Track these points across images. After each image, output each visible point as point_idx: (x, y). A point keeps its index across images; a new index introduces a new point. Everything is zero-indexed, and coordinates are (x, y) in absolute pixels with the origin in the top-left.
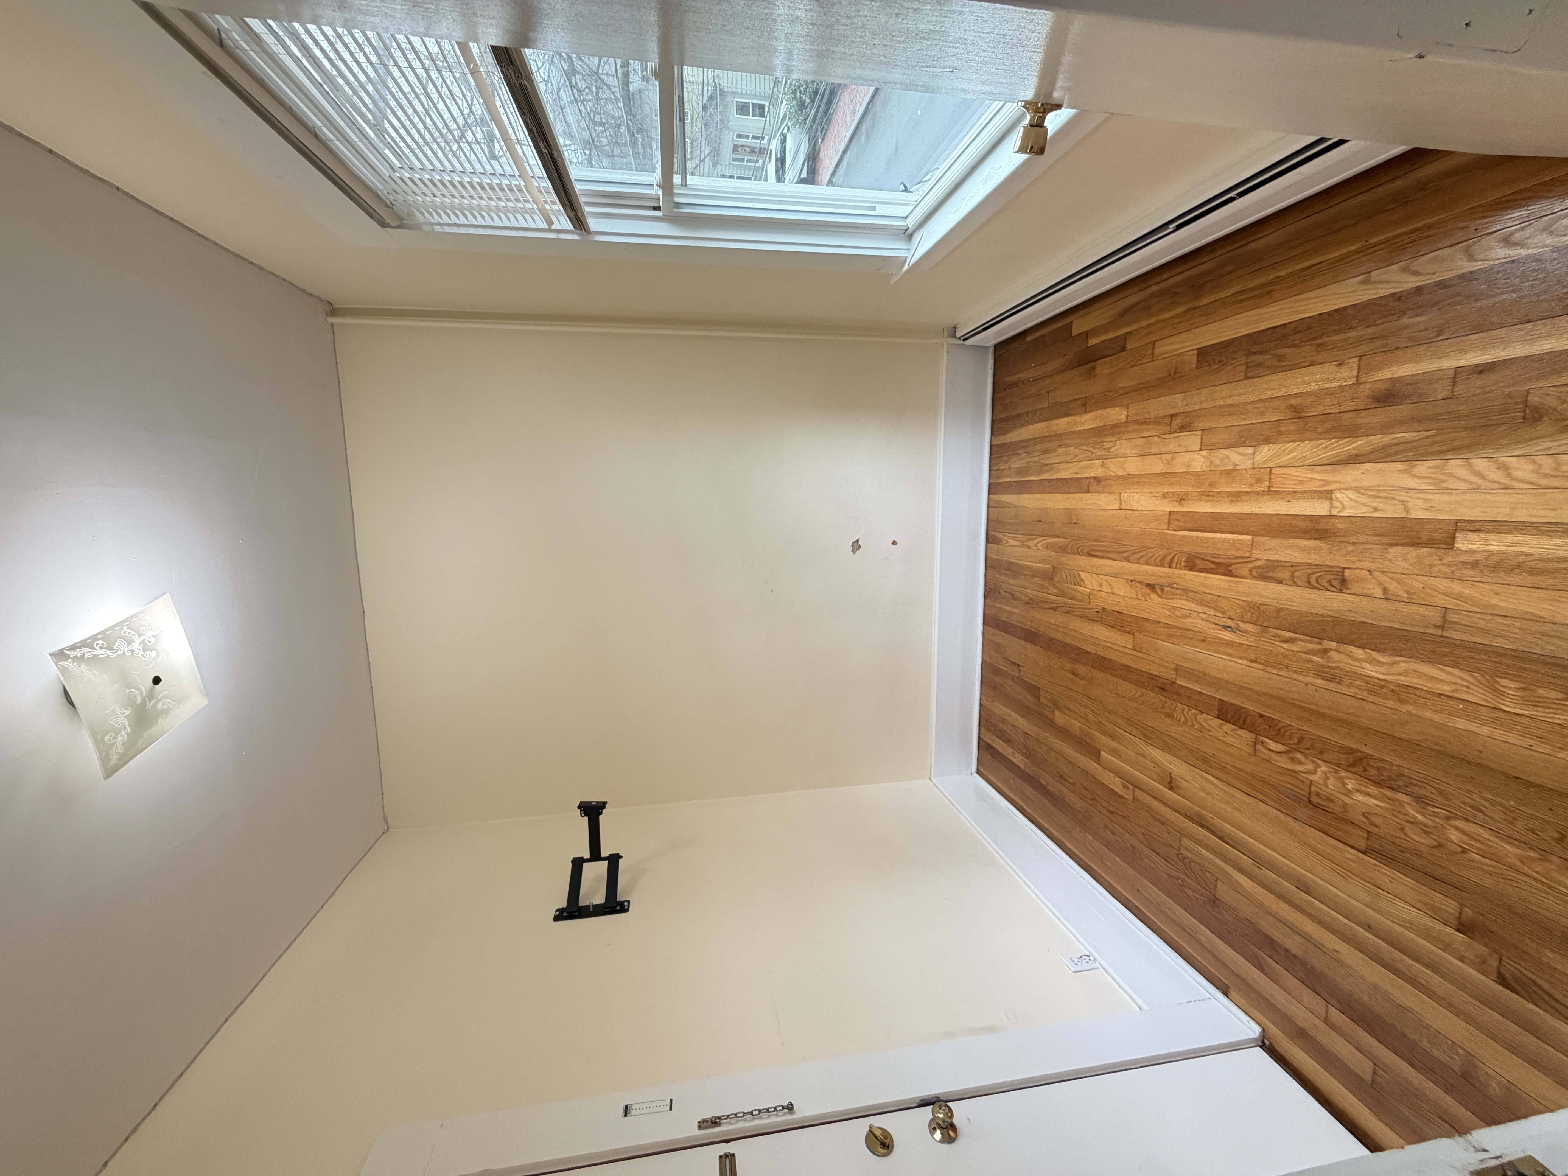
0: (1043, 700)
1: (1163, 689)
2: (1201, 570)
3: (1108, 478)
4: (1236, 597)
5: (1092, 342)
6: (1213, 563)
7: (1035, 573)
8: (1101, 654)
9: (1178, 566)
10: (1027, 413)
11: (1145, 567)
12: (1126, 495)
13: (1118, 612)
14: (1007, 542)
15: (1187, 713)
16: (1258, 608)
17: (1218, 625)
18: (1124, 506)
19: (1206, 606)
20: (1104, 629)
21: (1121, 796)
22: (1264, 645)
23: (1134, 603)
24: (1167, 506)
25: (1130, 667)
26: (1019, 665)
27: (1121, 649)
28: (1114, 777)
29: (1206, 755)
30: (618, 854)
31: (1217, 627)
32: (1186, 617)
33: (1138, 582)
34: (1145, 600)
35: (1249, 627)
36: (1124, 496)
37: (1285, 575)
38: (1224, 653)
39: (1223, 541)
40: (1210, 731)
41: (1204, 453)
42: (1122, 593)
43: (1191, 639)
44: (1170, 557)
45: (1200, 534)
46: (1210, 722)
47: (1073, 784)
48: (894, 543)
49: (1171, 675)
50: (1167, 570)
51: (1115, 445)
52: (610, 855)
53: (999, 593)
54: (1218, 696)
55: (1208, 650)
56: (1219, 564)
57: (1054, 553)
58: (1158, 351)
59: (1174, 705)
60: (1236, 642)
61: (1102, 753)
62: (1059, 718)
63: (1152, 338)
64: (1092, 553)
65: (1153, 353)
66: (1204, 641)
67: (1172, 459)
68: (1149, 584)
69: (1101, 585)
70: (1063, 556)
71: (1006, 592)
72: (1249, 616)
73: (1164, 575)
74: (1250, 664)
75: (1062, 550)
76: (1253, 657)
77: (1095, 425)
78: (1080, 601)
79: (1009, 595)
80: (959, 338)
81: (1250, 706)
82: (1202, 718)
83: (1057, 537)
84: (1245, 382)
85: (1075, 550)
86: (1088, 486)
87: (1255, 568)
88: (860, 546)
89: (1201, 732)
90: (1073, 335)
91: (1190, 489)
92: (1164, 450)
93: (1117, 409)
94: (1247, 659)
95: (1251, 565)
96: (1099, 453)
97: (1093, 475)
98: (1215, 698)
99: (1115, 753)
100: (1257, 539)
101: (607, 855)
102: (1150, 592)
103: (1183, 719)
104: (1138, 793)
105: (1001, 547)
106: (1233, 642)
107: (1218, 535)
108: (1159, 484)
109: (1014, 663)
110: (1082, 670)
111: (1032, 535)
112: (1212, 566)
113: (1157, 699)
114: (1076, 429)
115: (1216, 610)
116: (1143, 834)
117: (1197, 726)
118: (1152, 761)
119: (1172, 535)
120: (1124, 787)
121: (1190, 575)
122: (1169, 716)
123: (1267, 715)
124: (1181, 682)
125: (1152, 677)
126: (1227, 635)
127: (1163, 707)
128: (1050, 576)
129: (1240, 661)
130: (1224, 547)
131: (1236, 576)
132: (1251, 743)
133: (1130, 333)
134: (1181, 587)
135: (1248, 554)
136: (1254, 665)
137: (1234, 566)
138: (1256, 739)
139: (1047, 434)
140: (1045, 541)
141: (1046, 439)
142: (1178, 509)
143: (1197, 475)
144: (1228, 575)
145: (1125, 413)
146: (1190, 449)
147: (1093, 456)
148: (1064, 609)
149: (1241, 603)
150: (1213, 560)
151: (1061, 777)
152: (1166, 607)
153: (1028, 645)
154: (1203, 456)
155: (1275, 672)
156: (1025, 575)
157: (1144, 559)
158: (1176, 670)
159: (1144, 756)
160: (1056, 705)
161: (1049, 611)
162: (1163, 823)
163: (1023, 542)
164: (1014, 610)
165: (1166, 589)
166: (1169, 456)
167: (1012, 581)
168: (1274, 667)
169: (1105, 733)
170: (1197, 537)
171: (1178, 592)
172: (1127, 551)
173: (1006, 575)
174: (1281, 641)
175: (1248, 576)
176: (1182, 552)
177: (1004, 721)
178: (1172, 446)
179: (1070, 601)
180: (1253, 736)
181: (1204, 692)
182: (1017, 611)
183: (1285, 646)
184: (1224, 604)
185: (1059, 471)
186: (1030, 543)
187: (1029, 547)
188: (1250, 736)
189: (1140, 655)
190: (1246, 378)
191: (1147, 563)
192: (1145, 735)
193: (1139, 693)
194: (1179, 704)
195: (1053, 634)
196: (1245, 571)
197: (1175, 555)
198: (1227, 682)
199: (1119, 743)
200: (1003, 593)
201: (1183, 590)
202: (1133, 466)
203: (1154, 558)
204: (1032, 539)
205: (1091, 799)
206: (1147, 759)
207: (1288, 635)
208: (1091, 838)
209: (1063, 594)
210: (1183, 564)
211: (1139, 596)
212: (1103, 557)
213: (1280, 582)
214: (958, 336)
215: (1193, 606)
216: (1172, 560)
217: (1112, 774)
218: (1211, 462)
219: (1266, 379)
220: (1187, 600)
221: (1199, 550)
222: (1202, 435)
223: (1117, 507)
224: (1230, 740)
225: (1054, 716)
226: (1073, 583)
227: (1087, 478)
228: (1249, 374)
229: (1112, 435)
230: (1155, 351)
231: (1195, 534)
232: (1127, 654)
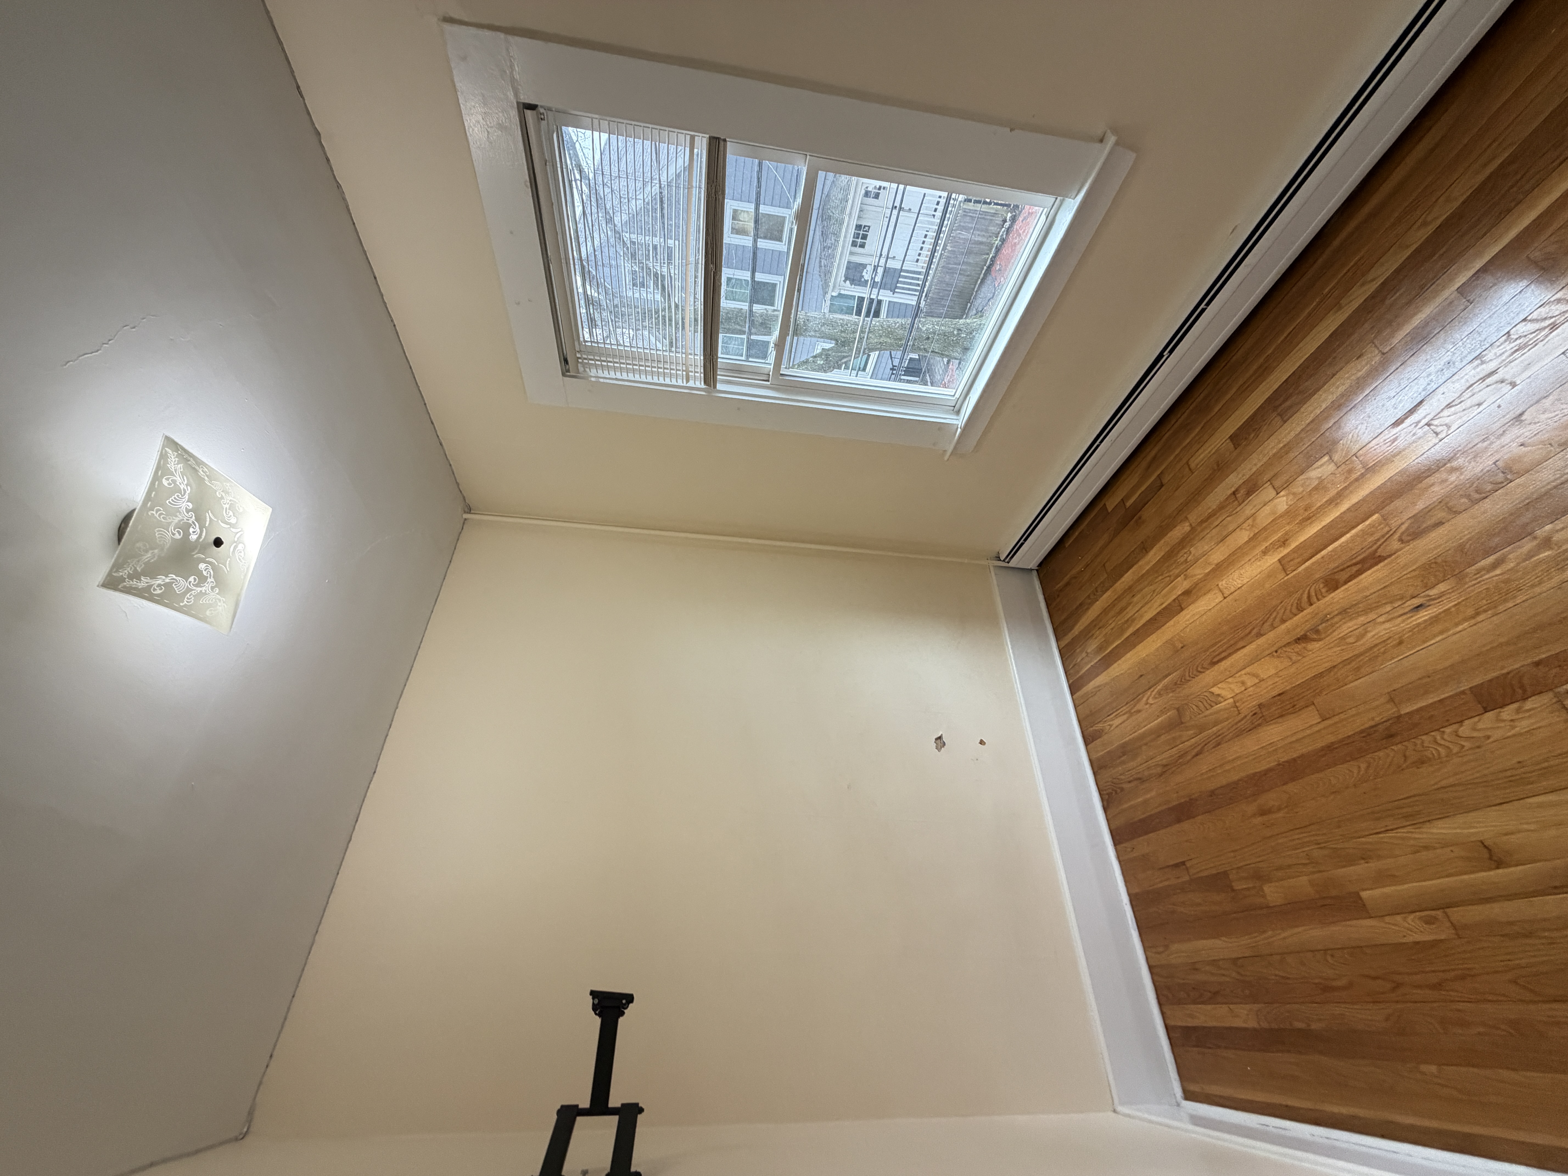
0: (1238, 886)
1: (1392, 736)
2: (1346, 582)
3: (1196, 584)
4: (1405, 573)
5: (1128, 504)
6: (1355, 564)
7: (1157, 733)
8: (1285, 759)
9: (1320, 597)
10: (1089, 597)
11: (1283, 627)
12: (1224, 582)
13: (1279, 695)
14: (1111, 726)
15: (1443, 739)
16: (1436, 563)
17: (1405, 614)
18: (1227, 593)
19: (1377, 607)
20: (1274, 726)
21: (1435, 944)
22: (1473, 591)
23: (1292, 670)
24: (1272, 559)
25: (1332, 743)
26: (1183, 863)
27: (1308, 732)
28: (1405, 919)
29: (1509, 773)
30: (636, 1105)
31: (1405, 617)
32: (1362, 636)
33: (1284, 646)
34: (1304, 657)
35: (1442, 587)
36: (1223, 584)
37: (1441, 515)
38: (1435, 636)
39: (1353, 539)
40: (1488, 737)
41: (1282, 493)
42: (1273, 671)
43: (1384, 653)
44: (1305, 596)
45: (1324, 553)
46: (1480, 726)
47: (1350, 986)
48: (982, 742)
49: (1391, 711)
50: (1309, 610)
51: (1190, 553)
52: (623, 1105)
53: (1122, 789)
54: (1465, 686)
55: (1414, 647)
56: (1362, 561)
57: (1171, 695)
58: (1193, 466)
59: (1419, 742)
60: (1440, 614)
61: (1364, 894)
62: (1273, 893)
63: (1184, 461)
64: (1215, 660)
65: (1190, 469)
66: (1401, 643)
67: (1254, 520)
68: (1299, 639)
69: (1243, 683)
70: (1184, 688)
71: (1129, 782)
72: (1433, 579)
73: (1309, 617)
74: (1473, 622)
75: (1176, 685)
76: (1470, 612)
77: (1162, 554)
78: (1227, 719)
79: (1135, 783)
80: (1004, 561)
81: (1514, 665)
82: (1465, 730)
83: (1169, 674)
84: (1286, 424)
85: (1195, 673)
86: (1180, 606)
87: (1403, 533)
88: (944, 744)
89: (1479, 747)
90: (1110, 510)
91: (1287, 528)
92: (1242, 520)
93: (1178, 528)
94: (1466, 620)
95: (1396, 536)
96: (1177, 571)
97: (1180, 593)
98: (1463, 692)
99: (1383, 878)
100: (1384, 512)
101: (619, 1105)
102: (1304, 645)
103: (1443, 752)
104: (1457, 914)
105: (1105, 737)
106: (1436, 616)
107: (1343, 539)
108: (1254, 547)
109: (1176, 866)
110: (1271, 799)
111: (1136, 698)
112: (1355, 569)
113: (1392, 754)
114: (1144, 571)
115: (1391, 602)
116: (1515, 982)
117: (1467, 745)
118: (1445, 845)
119: (1294, 576)
120: (1427, 923)
121: (1339, 594)
122: (1421, 762)
123: (1544, 656)
124: (1406, 709)
125: (1367, 733)
126: (1424, 615)
127: (1405, 757)
128: (1177, 723)
129: (1460, 628)
130: (1356, 544)
131: (1390, 556)
132: (1556, 706)
133: (1162, 473)
134: (1336, 612)
135: (1387, 529)
136: (1479, 618)
137: (1379, 550)
138: (1557, 695)
139: (1116, 597)
140: (1156, 691)
141: (1116, 602)
142: (1285, 551)
143: (1287, 512)
144: (1380, 562)
145: (1187, 524)
146: (1267, 500)
147: (1172, 578)
148: (1211, 745)
149: (1414, 574)
150: (1354, 561)
151: (1326, 989)
152: (1332, 645)
153: (1186, 825)
154: (1283, 496)
155: (1510, 604)
156: (1146, 744)
157: (1278, 620)
158: (1392, 700)
159: (1426, 848)
160: (1260, 877)
161: (1195, 759)
162: (1529, 935)
163: (1129, 711)
164: (1148, 796)
165: (1320, 628)
166: (1250, 521)
167: (1132, 764)
168: (1506, 601)
169: (1351, 861)
170: (1323, 557)
171: (1336, 620)
172: (1254, 628)
173: (1123, 763)
174: (1488, 572)
175: (1402, 545)
176: (1316, 581)
177: (1194, 968)
178: (1248, 510)
179: (1214, 729)
180: (1550, 695)
181: (1443, 696)
182: (1153, 794)
183: (1498, 572)
184: (1395, 590)
185: (1142, 616)
186: (1138, 707)
187: (1139, 711)
188: (1546, 698)
189: (1336, 719)
190: (1285, 422)
191: (1283, 621)
192: (1406, 817)
193: (1363, 766)
194: (1424, 737)
195: (1211, 786)
196: (1395, 544)
197: (1309, 590)
198: (1463, 662)
199: (1379, 858)
200: (1125, 786)
201: (1339, 613)
202: (1217, 556)
203: (1288, 611)
204: (1139, 701)
205: (1394, 989)
206: (1435, 848)
207: (1491, 559)
208: (1433, 1069)
209: (1202, 729)
210: (1324, 590)
211: (1294, 658)
212: (1230, 655)
213: (1440, 524)
214: (1002, 559)
215: (1362, 619)
216: (1309, 597)
217: (1399, 918)
218: (1294, 494)
219: (1302, 410)
220: (1351, 620)
221: (1332, 566)
222: (1271, 484)
223: (1220, 598)
224: (1524, 725)
225: (1264, 896)
226: (1208, 707)
227: (1174, 600)
228: (1285, 419)
229: (1183, 548)
230: (1191, 467)
231: (1319, 556)
232: (1319, 731)
